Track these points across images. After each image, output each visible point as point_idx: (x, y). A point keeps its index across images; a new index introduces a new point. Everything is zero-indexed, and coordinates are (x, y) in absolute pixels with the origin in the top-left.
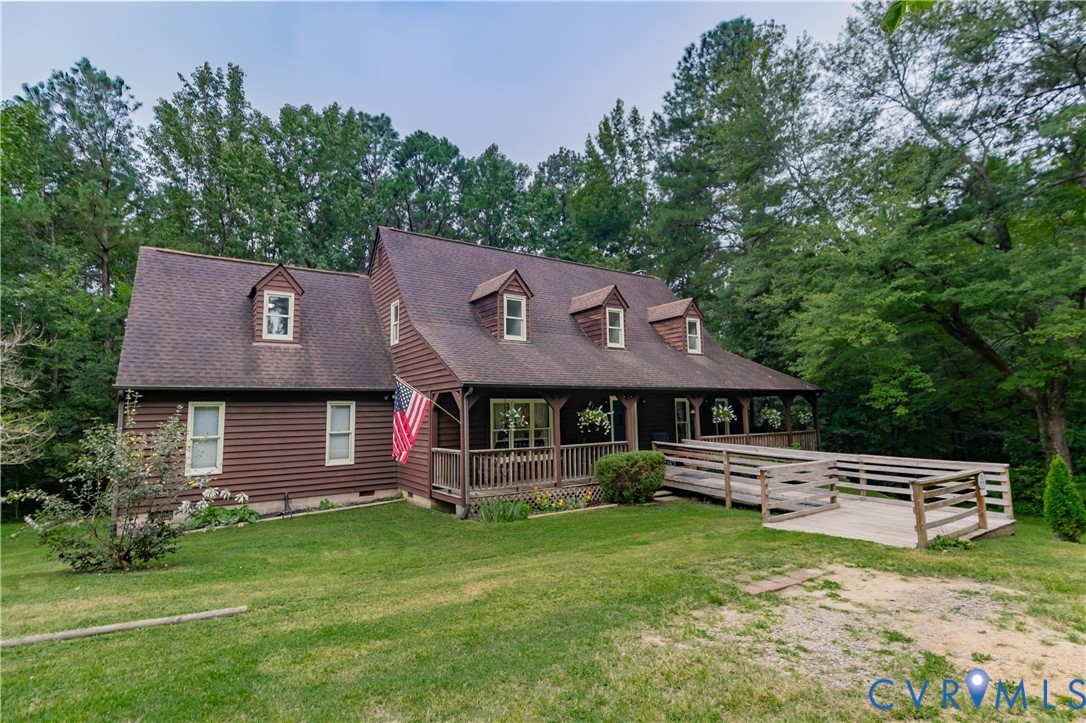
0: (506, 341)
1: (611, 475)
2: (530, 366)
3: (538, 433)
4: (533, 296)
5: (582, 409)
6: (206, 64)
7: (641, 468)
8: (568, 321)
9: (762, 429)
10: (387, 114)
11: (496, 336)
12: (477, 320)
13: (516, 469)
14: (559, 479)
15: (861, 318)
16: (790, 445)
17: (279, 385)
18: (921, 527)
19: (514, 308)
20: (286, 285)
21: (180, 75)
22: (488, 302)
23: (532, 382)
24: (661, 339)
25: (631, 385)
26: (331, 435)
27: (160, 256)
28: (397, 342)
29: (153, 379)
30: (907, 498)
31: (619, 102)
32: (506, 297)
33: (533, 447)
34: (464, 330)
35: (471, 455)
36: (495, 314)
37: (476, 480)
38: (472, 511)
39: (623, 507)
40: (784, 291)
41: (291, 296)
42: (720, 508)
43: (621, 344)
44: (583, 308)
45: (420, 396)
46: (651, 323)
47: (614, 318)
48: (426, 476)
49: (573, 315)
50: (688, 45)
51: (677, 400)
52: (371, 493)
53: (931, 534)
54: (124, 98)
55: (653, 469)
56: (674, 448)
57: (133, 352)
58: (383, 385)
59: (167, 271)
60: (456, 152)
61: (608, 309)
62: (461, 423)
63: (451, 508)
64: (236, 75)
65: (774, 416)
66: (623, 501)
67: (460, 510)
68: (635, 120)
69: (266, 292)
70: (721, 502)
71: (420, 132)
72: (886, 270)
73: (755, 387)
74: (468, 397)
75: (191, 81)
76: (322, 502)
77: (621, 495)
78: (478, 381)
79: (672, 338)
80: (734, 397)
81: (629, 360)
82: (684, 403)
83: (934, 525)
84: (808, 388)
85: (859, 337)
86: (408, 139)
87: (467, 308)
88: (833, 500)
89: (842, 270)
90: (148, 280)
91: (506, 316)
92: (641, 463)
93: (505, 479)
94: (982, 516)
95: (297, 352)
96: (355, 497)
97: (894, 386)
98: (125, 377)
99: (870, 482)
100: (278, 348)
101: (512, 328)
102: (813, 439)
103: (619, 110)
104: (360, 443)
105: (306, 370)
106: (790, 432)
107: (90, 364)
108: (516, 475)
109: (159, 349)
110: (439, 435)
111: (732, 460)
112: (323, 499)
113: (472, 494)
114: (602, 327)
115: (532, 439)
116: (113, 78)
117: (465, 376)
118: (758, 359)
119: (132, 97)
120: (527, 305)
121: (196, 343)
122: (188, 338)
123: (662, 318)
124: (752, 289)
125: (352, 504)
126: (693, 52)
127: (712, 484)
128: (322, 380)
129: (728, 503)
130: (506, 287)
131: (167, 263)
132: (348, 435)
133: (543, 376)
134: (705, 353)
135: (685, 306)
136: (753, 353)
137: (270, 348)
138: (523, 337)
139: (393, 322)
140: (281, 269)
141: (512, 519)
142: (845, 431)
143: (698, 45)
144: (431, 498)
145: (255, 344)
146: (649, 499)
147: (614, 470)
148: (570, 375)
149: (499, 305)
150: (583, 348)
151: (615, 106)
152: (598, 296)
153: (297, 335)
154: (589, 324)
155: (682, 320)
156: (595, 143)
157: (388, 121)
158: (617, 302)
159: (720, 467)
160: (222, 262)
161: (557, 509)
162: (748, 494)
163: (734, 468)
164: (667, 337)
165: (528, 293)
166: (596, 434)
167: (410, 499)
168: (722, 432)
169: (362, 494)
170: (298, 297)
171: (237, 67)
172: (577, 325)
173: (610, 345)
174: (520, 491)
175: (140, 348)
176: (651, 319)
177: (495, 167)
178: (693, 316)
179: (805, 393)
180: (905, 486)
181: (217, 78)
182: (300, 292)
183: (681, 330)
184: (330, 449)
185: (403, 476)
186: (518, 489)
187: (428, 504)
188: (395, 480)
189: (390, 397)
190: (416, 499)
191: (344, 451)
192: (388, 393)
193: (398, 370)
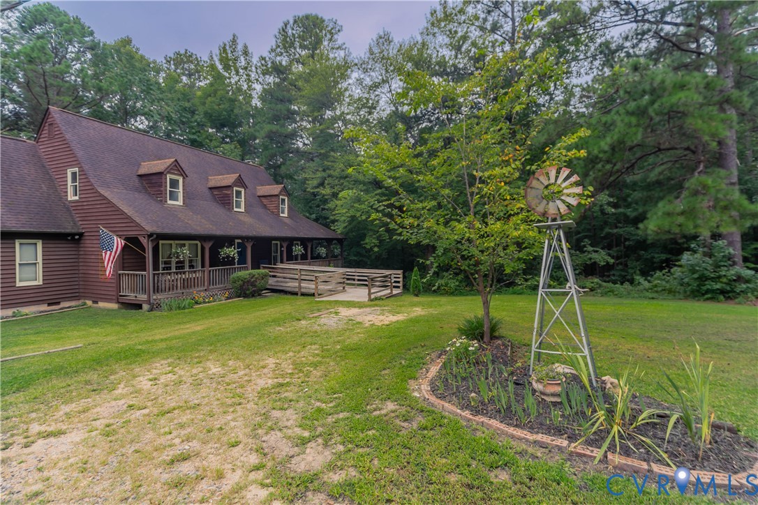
0: (169, 204)
1: (241, 282)
2: (190, 222)
3: (190, 261)
4: (187, 177)
5: (222, 247)
7: (256, 278)
8: (207, 192)
9: (316, 258)
11: (161, 201)
12: (144, 188)
13: (182, 282)
14: (208, 287)
15: (363, 206)
16: (329, 266)
18: (370, 294)
19: (174, 184)
22: (154, 177)
23: (193, 232)
24: (265, 206)
25: (251, 235)
26: (20, 264)
28: (77, 198)
30: (366, 285)
31: (234, 36)
32: (169, 176)
33: (174, 271)
34: (137, 195)
35: (154, 274)
36: (161, 186)
37: (157, 290)
38: (155, 306)
39: (246, 299)
40: (331, 187)
42: (295, 296)
43: (242, 210)
44: (218, 185)
45: (119, 240)
46: (259, 196)
47: (238, 193)
48: (115, 289)
49: (210, 188)
50: (285, 20)
51: (273, 242)
52: (58, 303)
53: (373, 296)
55: (263, 279)
56: (273, 268)
58: (67, 228)
60: (92, 34)
61: (235, 188)
62: (147, 255)
63: (139, 307)
65: (323, 251)
66: (246, 296)
67: (145, 307)
68: (246, 53)
70: (296, 294)
73: (314, 236)
74: (152, 240)
76: (14, 312)
77: (245, 293)
78: (159, 231)
79: (271, 206)
80: (304, 242)
81: (247, 219)
82: (277, 244)
83: (374, 293)
84: (340, 237)
85: (361, 215)
87: (136, 180)
88: (344, 288)
89: (357, 182)
91: (168, 189)
92: (256, 276)
93: (175, 288)
94: (392, 290)
96: (44, 307)
97: (374, 238)
99: (359, 280)
101: (173, 196)
102: (340, 262)
103: (234, 41)
104: (46, 270)
106: (330, 259)
108: (182, 285)
110: (123, 263)
111: (302, 273)
112: (15, 310)
113: (155, 297)
114: (231, 198)
115: (187, 264)
117: (150, 228)
118: (316, 220)
120: (183, 182)
123: (266, 194)
124: (315, 182)
125: (42, 312)
126: (288, 26)
127: (292, 285)
128: (11, 224)
129: (299, 294)
130: (170, 170)
132: (35, 264)
133: (198, 228)
134: (290, 216)
135: (279, 189)
136: (314, 216)
138: (180, 202)
139: (70, 183)
141: (184, 308)
142: (355, 258)
143: (291, 22)
144: (119, 302)
146: (260, 295)
147: (242, 280)
148: (214, 228)
149: (163, 181)
150: (220, 211)
151: (231, 38)
152: (229, 179)
154: (222, 196)
155: (277, 197)
156: (216, 59)
158: (241, 185)
159: (297, 277)
161: (209, 302)
163: (303, 277)
164: (268, 206)
165: (184, 175)
166: (229, 261)
167: (95, 305)
168: (296, 260)
169: (49, 305)
172: (214, 196)
173: (235, 209)
174: (185, 294)
176: (259, 194)
177: (131, 57)
178: (284, 195)
179: (338, 240)
180: (366, 280)
183: (276, 202)
184: (20, 274)
185: (87, 291)
186: (183, 293)
187: (114, 306)
188: (77, 294)
189: (73, 239)
190: (101, 304)
191: (34, 275)
192: (73, 235)
193: (78, 219)
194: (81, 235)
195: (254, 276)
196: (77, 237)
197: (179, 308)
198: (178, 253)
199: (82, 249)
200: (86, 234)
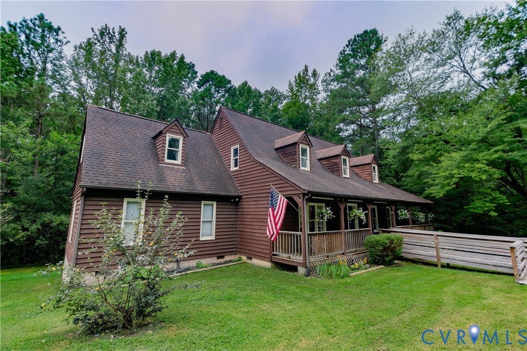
0: (301, 170)
1: (380, 248)
2: (325, 184)
4: (312, 146)
6: (106, 25)
8: (318, 163)
10: (193, 63)
11: (295, 167)
12: (281, 158)
13: (327, 244)
14: (345, 250)
17: (178, 190)
19: (304, 152)
20: (179, 131)
21: (92, 29)
22: (289, 148)
24: (357, 175)
26: (203, 222)
27: (100, 110)
28: (237, 168)
29: (104, 182)
31: (306, 66)
32: (301, 146)
35: (310, 235)
36: (295, 154)
38: (311, 271)
39: (386, 267)
41: (181, 139)
43: (348, 176)
44: (326, 156)
45: (283, 198)
47: (345, 161)
48: (268, 248)
49: (319, 160)
52: (223, 257)
54: (61, 37)
57: (90, 164)
58: (231, 192)
59: (105, 119)
60: (230, 82)
61: (342, 157)
62: (302, 215)
63: (294, 269)
64: (123, 33)
65: (421, 216)
66: (384, 263)
67: (301, 270)
68: (315, 74)
69: (167, 135)
70: (434, 265)
71: (213, 71)
72: (486, 142)
74: (306, 199)
75: (98, 33)
76: (197, 263)
77: (384, 260)
78: (312, 190)
79: (364, 174)
81: (354, 184)
86: (207, 74)
87: (274, 151)
90: (94, 123)
91: (301, 156)
93: (322, 250)
95: (184, 171)
96: (214, 260)
97: (486, 202)
98: (87, 180)
100: (173, 168)
101: (304, 163)
103: (306, 69)
104: (218, 227)
105: (190, 181)
107: (31, 178)
108: (327, 248)
109: (106, 163)
112: (197, 261)
113: (311, 259)
114: (340, 166)
116: (55, 26)
117: (304, 187)
119: (65, 37)
120: (310, 151)
121: (127, 162)
122: (122, 158)
123: (357, 164)
125: (214, 265)
127: (427, 254)
128: (201, 188)
129: (439, 266)
130: (301, 141)
131: (104, 115)
132: (212, 221)
135: (371, 158)
137: (169, 168)
138: (308, 168)
139: (232, 158)
140: (176, 122)
144: (272, 261)
145: (160, 165)
147: (382, 245)
149: (297, 150)
151: (304, 68)
152: (336, 150)
153: (183, 162)
154: (330, 165)
155: (368, 166)
157: (194, 65)
158: (346, 154)
160: (135, 118)
162: (453, 259)
164: (360, 174)
165: (310, 145)
167: (249, 261)
169: (218, 258)
170: (184, 139)
171: (124, 29)
172: (323, 165)
173: (344, 176)
174: (330, 258)
175: (94, 162)
178: (374, 164)
181: (112, 33)
182: (186, 136)
183: (370, 170)
184: (202, 230)
185: (242, 247)
186: (328, 256)
187: (267, 264)
188: (235, 250)
189: (235, 200)
190: (255, 261)
191: (210, 231)
192: (234, 197)
193: (238, 185)
194: (240, 197)
195: (393, 240)
196: (237, 200)
197: (338, 276)
198: (323, 213)
199: (240, 210)
200: (243, 197)
